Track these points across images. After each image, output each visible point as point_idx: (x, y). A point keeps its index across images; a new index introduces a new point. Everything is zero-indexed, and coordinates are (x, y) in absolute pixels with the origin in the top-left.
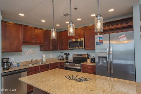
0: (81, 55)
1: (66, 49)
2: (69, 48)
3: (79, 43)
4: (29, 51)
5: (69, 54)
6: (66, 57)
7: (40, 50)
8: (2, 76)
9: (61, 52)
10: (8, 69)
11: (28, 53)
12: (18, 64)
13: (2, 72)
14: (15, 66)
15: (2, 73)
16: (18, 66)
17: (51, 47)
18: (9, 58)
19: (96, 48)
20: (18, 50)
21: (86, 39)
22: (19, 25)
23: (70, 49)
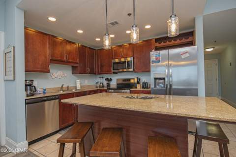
0: (129, 80)
1: (108, 72)
2: (113, 71)
3: (127, 64)
4: (58, 74)
5: (111, 80)
6: (107, 84)
7: (72, 74)
8: (26, 104)
9: (100, 77)
10: (33, 95)
11: (56, 75)
12: (45, 90)
13: (26, 98)
14: (40, 92)
15: (26, 100)
16: (44, 93)
17: (88, 70)
18: (33, 80)
19: (151, 70)
20: (45, 70)
21: (135, 58)
22: (46, 34)
23: (114, 73)
